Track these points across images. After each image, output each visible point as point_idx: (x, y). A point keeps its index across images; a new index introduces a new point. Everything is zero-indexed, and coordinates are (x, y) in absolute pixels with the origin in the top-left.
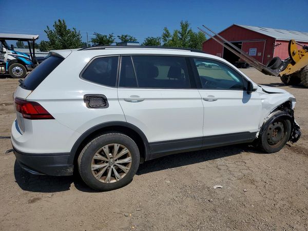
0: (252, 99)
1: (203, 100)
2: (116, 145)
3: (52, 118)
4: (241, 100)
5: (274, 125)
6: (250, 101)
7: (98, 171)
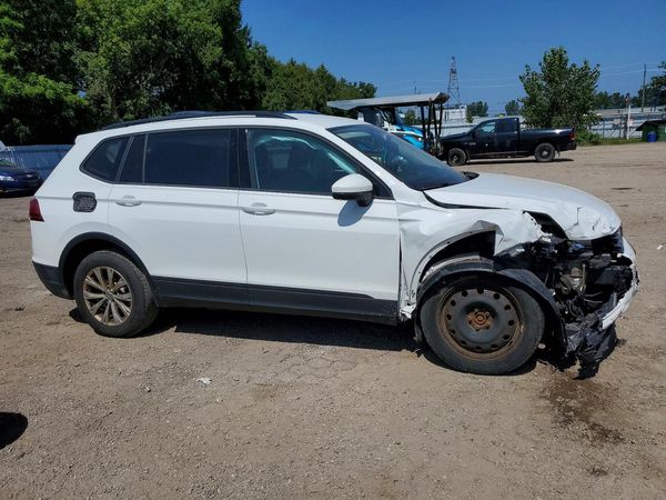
0: (368, 218)
1: (242, 212)
2: (109, 269)
3: (42, 220)
4: (336, 219)
5: (465, 294)
6: (362, 222)
7: (93, 301)
